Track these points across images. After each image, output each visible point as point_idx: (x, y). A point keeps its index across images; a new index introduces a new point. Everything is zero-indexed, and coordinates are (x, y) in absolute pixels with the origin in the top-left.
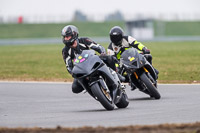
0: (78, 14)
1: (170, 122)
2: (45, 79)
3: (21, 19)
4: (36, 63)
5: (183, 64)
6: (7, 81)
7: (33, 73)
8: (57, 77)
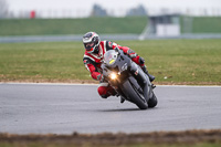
0: (96, 8)
1: (199, 128)
2: (60, 81)
3: (33, 13)
4: (50, 62)
5: (212, 64)
6: (18, 83)
7: (47, 73)
8: (73, 78)
